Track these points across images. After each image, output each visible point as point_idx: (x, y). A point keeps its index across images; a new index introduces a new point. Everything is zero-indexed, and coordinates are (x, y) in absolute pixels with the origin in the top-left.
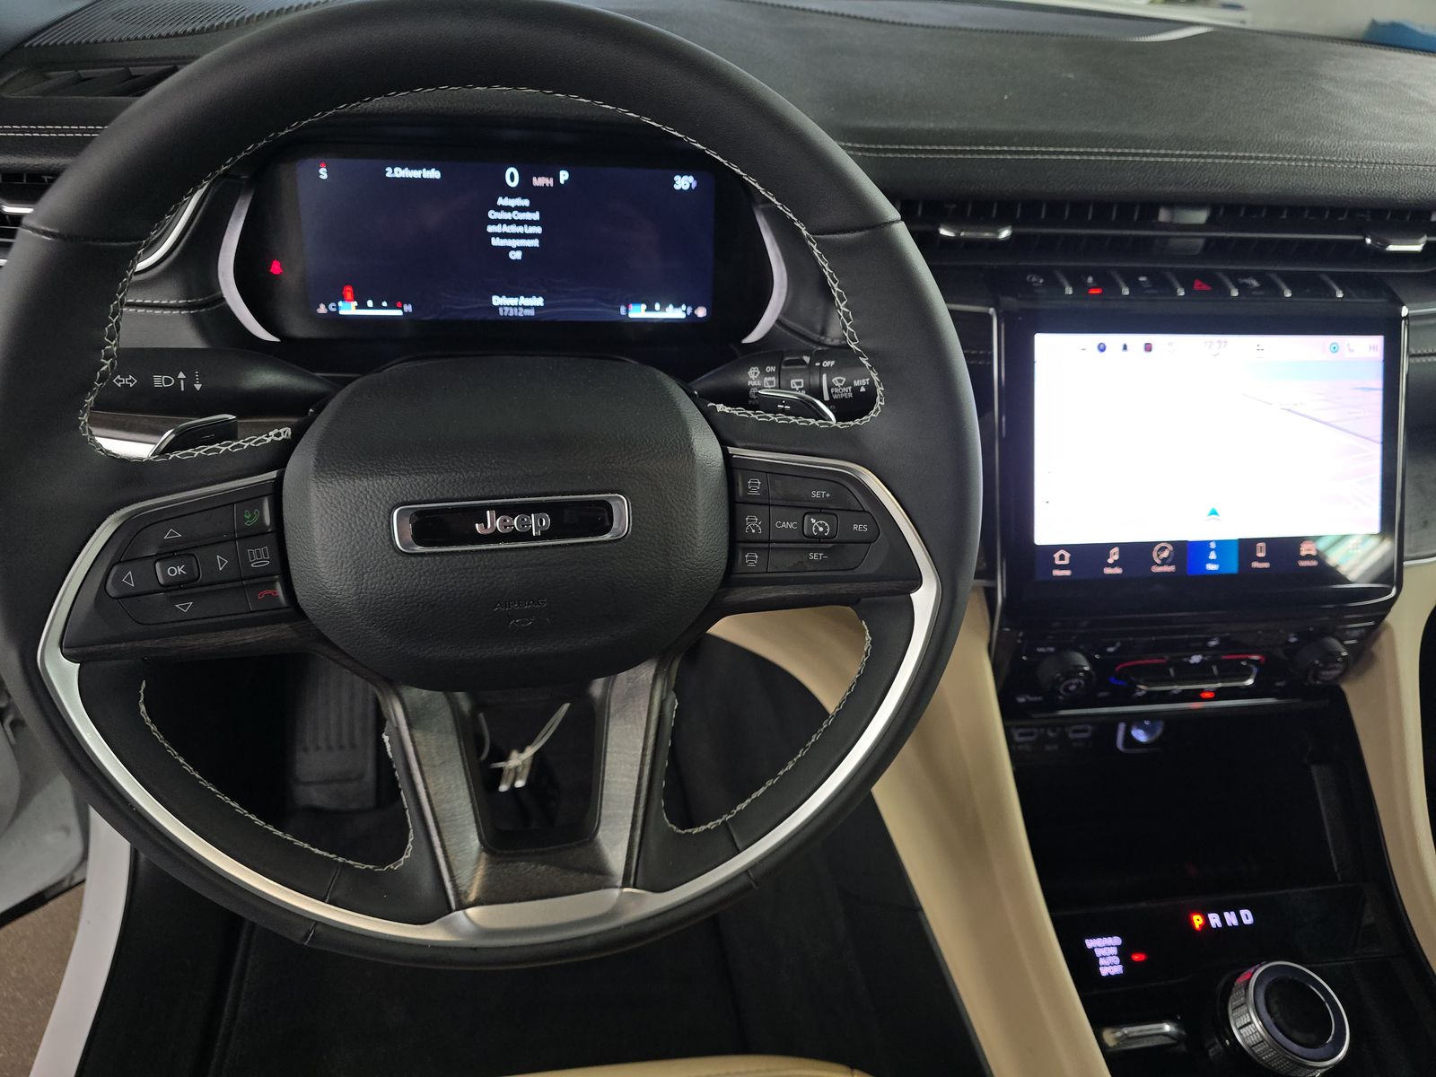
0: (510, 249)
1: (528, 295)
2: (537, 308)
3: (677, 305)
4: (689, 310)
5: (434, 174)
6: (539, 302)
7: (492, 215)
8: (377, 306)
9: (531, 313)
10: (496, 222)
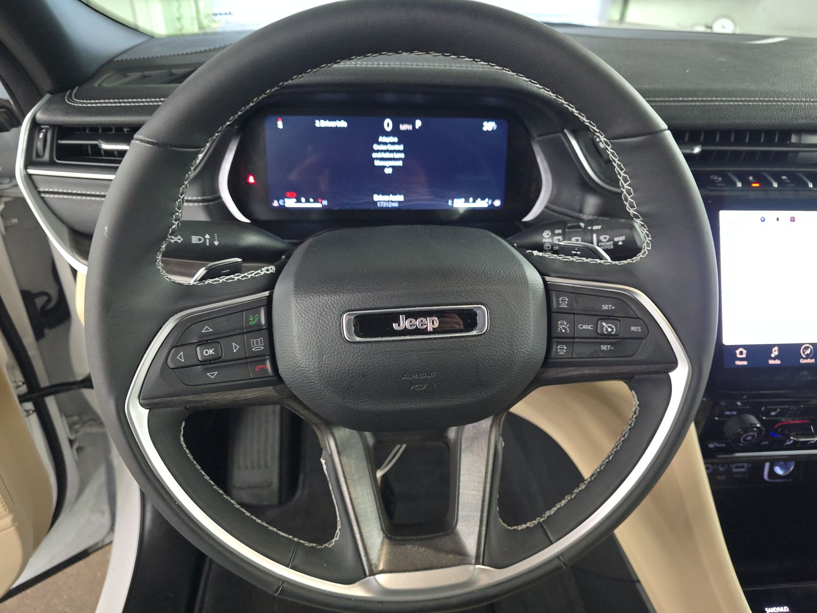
0: (385, 167)
1: (394, 194)
2: (399, 202)
3: (483, 199)
4: (490, 202)
5: (343, 124)
6: (400, 198)
7: (376, 147)
8: (307, 201)
9: (396, 205)
10: (378, 151)
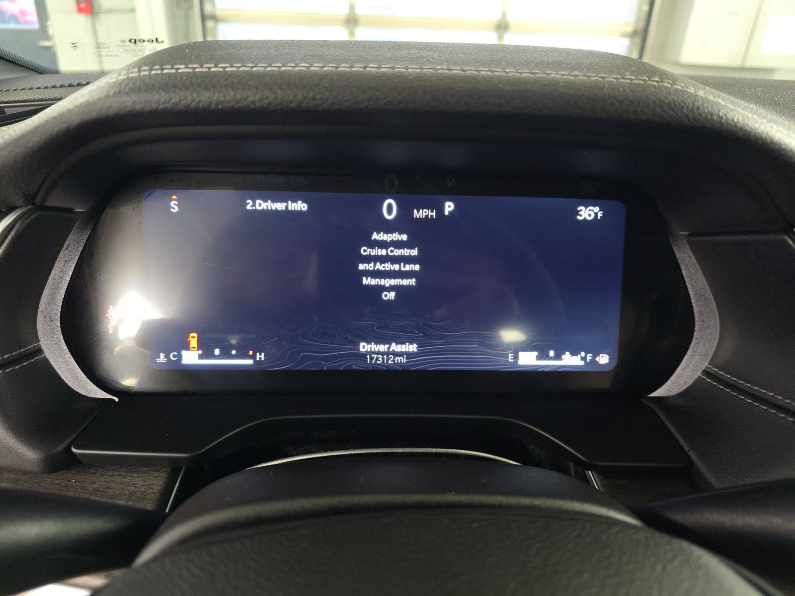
0: (383, 288)
1: (400, 342)
2: (409, 355)
3: (574, 353)
4: (589, 357)
5: (301, 206)
6: (413, 348)
7: (365, 251)
8: (225, 354)
9: (403, 360)
10: (368, 259)
